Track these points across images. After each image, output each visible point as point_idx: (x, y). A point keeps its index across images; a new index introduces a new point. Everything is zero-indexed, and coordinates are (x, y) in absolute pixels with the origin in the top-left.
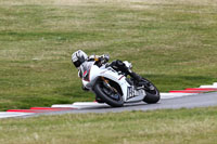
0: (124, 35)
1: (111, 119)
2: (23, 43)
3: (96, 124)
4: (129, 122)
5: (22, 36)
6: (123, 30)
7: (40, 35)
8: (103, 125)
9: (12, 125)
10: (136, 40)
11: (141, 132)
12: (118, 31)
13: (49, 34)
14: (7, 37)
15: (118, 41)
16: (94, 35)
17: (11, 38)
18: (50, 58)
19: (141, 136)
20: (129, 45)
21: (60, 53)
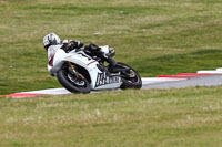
0: (187, 9)
1: (174, 94)
2: (84, 18)
3: (159, 100)
4: (192, 98)
5: (83, 10)
6: (187, 5)
7: (102, 9)
8: (167, 101)
9: (73, 101)
10: (200, 14)
11: (205, 109)
12: (182, 5)
13: (111, 8)
14: (68, 11)
15: (181, 16)
16: (157, 10)
17: (72, 12)
18: (113, 33)
19: (206, 112)
20: (193, 19)
21: (122, 27)
